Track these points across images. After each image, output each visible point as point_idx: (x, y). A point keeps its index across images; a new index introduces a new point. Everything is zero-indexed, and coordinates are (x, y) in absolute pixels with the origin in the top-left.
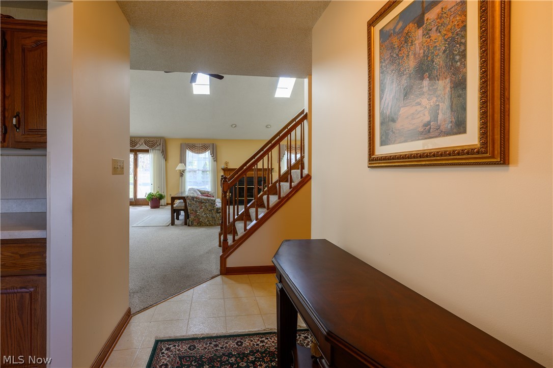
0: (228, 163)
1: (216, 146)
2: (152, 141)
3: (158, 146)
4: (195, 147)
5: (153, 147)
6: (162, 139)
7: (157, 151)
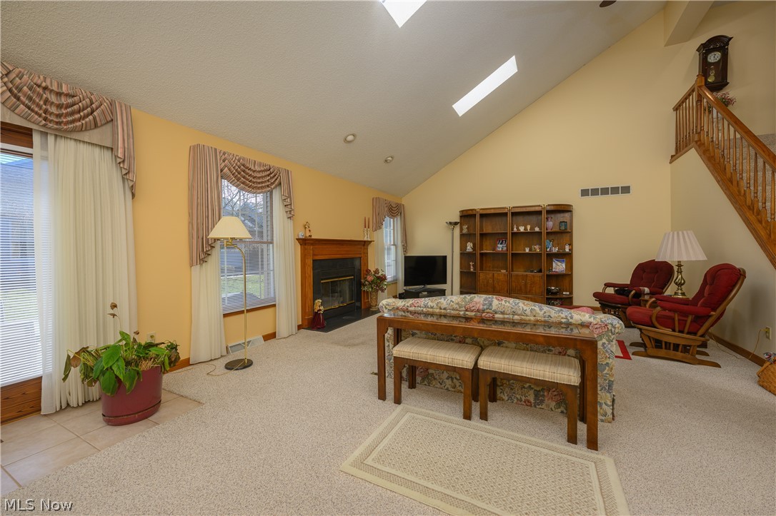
1: (293, 179)
2: (59, 94)
3: (96, 126)
4: (247, 170)
5: (68, 123)
6: (120, 103)
7: (90, 148)
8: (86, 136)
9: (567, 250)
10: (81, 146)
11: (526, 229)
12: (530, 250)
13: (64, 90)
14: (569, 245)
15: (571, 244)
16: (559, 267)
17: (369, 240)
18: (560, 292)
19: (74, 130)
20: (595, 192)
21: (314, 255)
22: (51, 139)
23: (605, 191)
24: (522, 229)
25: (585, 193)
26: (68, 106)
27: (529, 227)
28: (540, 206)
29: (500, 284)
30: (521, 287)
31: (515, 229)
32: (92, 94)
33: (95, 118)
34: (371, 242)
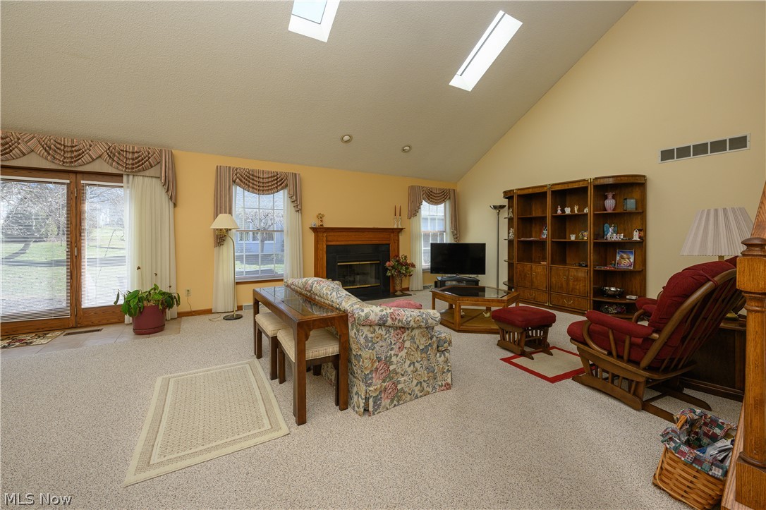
0: (323, 216)
1: (301, 180)
2: (133, 153)
3: (152, 167)
4: (255, 178)
5: (136, 167)
6: (165, 150)
7: (150, 179)
8: (147, 173)
9: (636, 237)
10: (146, 179)
11: (572, 210)
12: (576, 238)
13: (136, 150)
14: (640, 230)
15: (643, 230)
16: (626, 261)
17: (400, 227)
18: (622, 295)
19: (140, 171)
20: (683, 152)
21: (327, 241)
22: (131, 177)
23: (700, 149)
24: (568, 211)
25: (667, 155)
26: (136, 158)
27: (576, 208)
28: (584, 180)
29: (538, 278)
30: (562, 284)
31: (559, 212)
32: (149, 148)
33: (150, 163)
34: (402, 229)
